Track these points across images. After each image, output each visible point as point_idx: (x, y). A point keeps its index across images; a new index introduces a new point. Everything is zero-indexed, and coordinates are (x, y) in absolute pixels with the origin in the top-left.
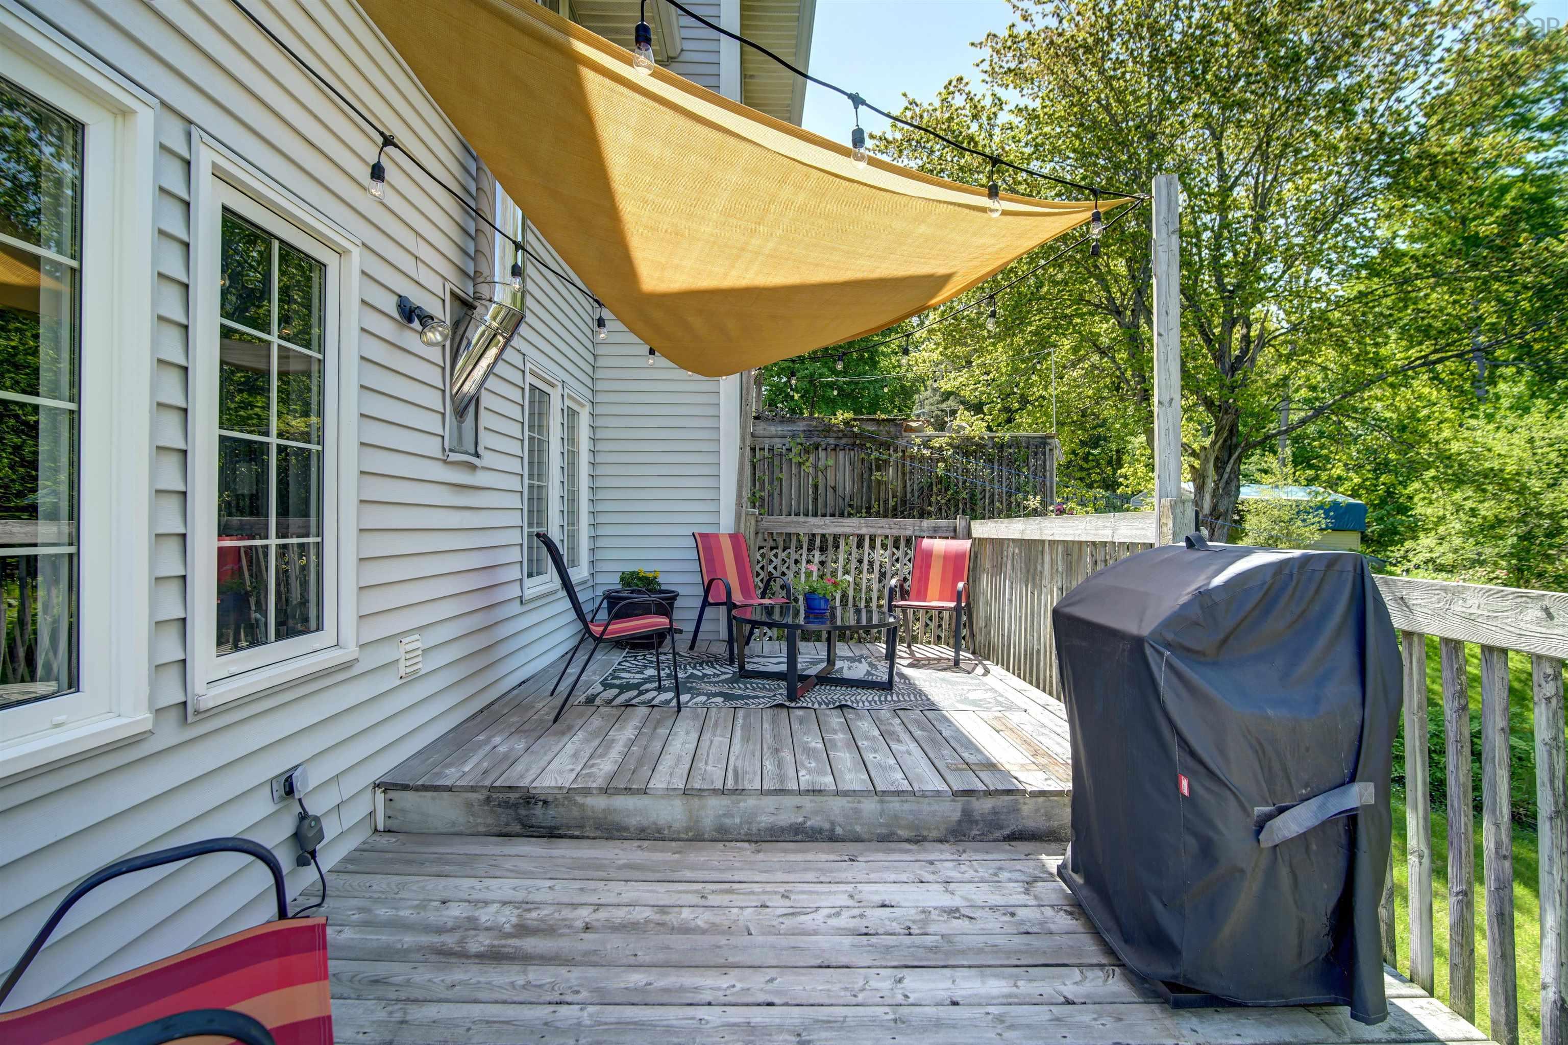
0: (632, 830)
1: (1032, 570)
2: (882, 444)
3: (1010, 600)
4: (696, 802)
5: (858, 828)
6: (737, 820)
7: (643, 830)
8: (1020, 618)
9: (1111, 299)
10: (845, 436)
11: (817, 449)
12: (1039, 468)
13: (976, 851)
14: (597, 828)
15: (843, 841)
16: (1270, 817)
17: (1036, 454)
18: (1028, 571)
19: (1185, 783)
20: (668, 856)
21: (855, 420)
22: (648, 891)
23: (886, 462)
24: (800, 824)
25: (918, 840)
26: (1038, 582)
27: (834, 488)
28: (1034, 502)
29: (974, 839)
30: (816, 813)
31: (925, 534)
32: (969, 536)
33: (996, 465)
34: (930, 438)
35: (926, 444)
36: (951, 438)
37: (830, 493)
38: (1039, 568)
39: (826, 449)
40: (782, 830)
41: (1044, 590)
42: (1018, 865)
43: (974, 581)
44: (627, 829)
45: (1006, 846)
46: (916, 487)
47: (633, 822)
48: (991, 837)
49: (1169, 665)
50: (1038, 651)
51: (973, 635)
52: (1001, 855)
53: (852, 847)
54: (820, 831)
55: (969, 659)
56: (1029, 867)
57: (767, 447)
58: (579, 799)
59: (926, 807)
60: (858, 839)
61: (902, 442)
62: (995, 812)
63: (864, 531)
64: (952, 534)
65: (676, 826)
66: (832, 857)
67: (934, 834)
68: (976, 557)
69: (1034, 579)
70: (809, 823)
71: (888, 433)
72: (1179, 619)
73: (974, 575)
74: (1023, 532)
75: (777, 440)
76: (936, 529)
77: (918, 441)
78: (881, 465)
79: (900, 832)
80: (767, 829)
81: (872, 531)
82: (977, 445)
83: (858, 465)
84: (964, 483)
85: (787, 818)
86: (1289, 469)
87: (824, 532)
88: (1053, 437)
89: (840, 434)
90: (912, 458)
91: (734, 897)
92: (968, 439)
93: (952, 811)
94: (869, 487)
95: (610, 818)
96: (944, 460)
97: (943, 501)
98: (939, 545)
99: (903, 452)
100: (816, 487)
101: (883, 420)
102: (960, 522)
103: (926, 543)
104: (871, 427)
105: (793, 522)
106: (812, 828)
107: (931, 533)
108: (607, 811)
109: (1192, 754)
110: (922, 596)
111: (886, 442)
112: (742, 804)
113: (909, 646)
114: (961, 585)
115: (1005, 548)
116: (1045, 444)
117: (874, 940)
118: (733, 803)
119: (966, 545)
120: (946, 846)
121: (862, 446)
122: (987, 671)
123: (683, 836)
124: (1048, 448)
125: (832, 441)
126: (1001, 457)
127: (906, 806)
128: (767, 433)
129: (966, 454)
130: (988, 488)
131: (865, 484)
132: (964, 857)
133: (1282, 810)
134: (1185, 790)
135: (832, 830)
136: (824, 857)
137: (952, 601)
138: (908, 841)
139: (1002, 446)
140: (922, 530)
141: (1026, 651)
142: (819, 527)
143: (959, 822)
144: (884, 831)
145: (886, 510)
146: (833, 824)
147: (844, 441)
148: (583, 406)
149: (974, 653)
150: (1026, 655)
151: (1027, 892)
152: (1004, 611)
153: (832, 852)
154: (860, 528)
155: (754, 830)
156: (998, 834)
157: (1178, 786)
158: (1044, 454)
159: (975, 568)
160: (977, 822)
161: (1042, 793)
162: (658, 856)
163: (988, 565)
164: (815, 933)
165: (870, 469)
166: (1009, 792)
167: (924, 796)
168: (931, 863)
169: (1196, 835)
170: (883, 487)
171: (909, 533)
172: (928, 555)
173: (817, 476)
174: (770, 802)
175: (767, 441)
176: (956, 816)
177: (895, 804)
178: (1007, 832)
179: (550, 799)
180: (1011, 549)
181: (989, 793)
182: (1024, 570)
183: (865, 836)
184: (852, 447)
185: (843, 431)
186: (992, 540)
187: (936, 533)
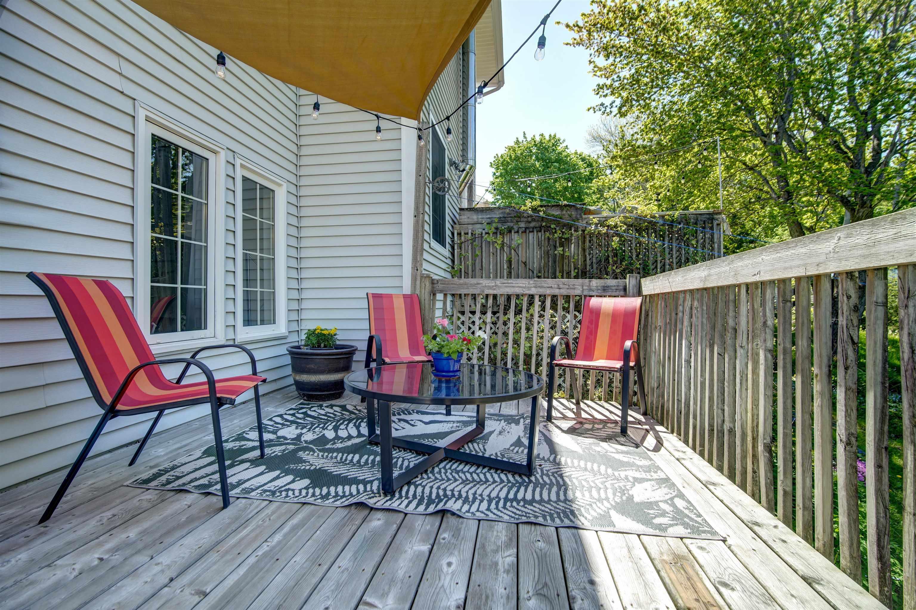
1: (719, 326)
2: (564, 225)
3: (688, 362)
8: (703, 384)
9: (756, 126)
10: (533, 220)
11: (510, 232)
12: (707, 241)
17: (704, 228)
18: (713, 328)
21: (541, 206)
23: (568, 240)
26: (729, 341)
27: (525, 263)
31: (593, 294)
32: (639, 293)
33: (667, 239)
34: (607, 218)
35: (602, 223)
36: (625, 217)
37: (522, 268)
38: (731, 322)
39: (518, 232)
41: (740, 351)
43: (645, 340)
46: (594, 261)
50: (732, 431)
51: (644, 395)
55: (640, 423)
57: (470, 231)
61: (581, 224)
63: (533, 291)
64: (622, 293)
68: (647, 315)
69: (722, 337)
71: (570, 216)
73: (646, 333)
74: (706, 279)
75: (478, 226)
76: (605, 289)
77: (595, 221)
78: (565, 242)
81: (542, 291)
82: (650, 222)
83: (545, 243)
84: (637, 256)
87: (495, 292)
88: (720, 213)
89: (530, 219)
90: (591, 235)
92: (641, 217)
94: (555, 262)
96: (618, 235)
97: (618, 271)
98: (608, 304)
99: (583, 231)
100: (510, 262)
101: (566, 206)
102: (630, 281)
103: (594, 302)
104: (556, 212)
107: (600, 292)
110: (589, 355)
111: (568, 224)
113: (578, 404)
114: (628, 344)
115: (681, 301)
116: (713, 219)
119: (637, 302)
121: (547, 228)
122: (660, 443)
124: (715, 223)
125: (522, 225)
126: (671, 233)
128: (470, 221)
129: (639, 231)
130: (659, 259)
131: (550, 257)
137: (619, 360)
139: (672, 223)
140: (591, 290)
141: (711, 426)
142: (490, 288)
147: (533, 224)
148: (280, 185)
149: (645, 414)
152: (680, 373)
154: (529, 288)
158: (712, 228)
159: (646, 326)
163: (660, 322)
165: (555, 246)
170: (566, 261)
171: (578, 292)
172: (596, 313)
173: (510, 253)
175: (470, 227)
180: (688, 303)
182: (707, 327)
184: (540, 229)
185: (531, 216)
186: (665, 296)
187: (605, 292)
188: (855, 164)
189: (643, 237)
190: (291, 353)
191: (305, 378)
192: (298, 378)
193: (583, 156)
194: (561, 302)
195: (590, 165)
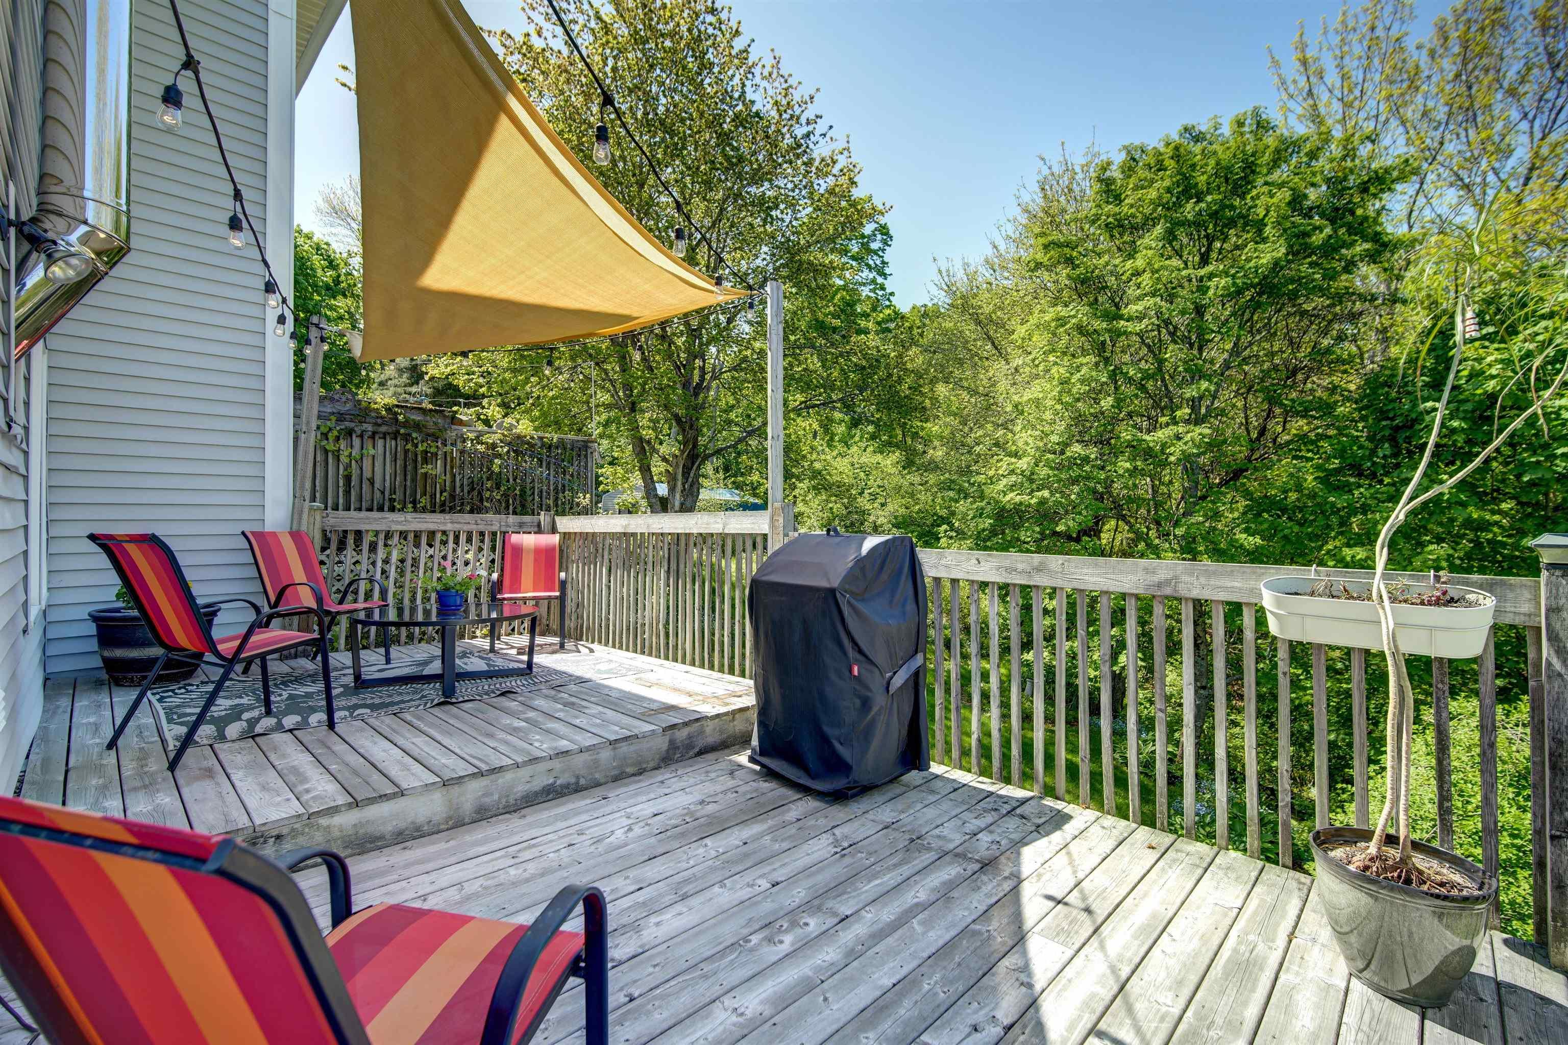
0: (387, 837)
2: (429, 435)
4: (455, 790)
5: (597, 776)
6: (496, 797)
7: (400, 833)
10: (389, 423)
11: (350, 435)
12: (582, 469)
13: (685, 767)
14: (346, 847)
15: (586, 789)
16: (891, 678)
17: (579, 456)
18: (629, 559)
19: (856, 669)
20: (443, 846)
21: (396, 406)
22: (460, 870)
23: (434, 455)
24: (552, 784)
25: (641, 772)
27: (371, 480)
28: (584, 500)
29: (677, 761)
30: (563, 771)
31: (513, 530)
32: (554, 530)
33: (544, 463)
34: (481, 434)
35: (478, 440)
36: (503, 434)
37: (366, 486)
39: (361, 436)
40: (536, 794)
42: (717, 767)
44: (381, 837)
45: (699, 759)
47: (388, 828)
48: (687, 756)
49: (849, 602)
52: (701, 763)
53: (599, 791)
54: (567, 786)
56: (723, 765)
58: (324, 821)
59: (644, 745)
60: (598, 785)
61: (452, 436)
62: (690, 737)
64: (538, 529)
65: (437, 819)
66: (588, 801)
67: (651, 765)
68: (567, 553)
69: (637, 565)
70: (558, 782)
71: (435, 424)
72: (850, 577)
76: (521, 525)
77: (469, 435)
78: (427, 458)
79: (628, 770)
80: (523, 798)
82: (528, 443)
83: (401, 456)
84: (514, 480)
85: (538, 784)
86: (721, 475)
88: (593, 442)
89: (379, 421)
90: (463, 452)
91: (540, 848)
92: (519, 437)
93: (662, 743)
94: (414, 480)
95: (362, 831)
96: (499, 456)
97: (498, 497)
98: (529, 540)
99: (453, 445)
100: (348, 478)
101: (431, 410)
102: (544, 518)
103: (515, 538)
104: (417, 417)
105: (368, 518)
106: (561, 786)
107: (518, 529)
108: (360, 824)
109: (860, 651)
110: (516, 588)
111: (434, 434)
112: (500, 781)
115: (599, 540)
116: (587, 447)
117: (669, 833)
118: (492, 781)
119: (555, 539)
120: (662, 770)
121: (407, 438)
123: (442, 827)
124: (589, 451)
126: (549, 457)
127: (632, 748)
129: (520, 452)
130: (537, 485)
131: (409, 477)
132: (679, 773)
133: (895, 673)
134: (856, 672)
135: (577, 783)
136: (583, 803)
137: (551, 591)
138: (634, 775)
139: (550, 447)
140: (508, 526)
143: (668, 751)
144: (616, 772)
145: (433, 505)
146: (578, 777)
147: (385, 429)
150: (628, 629)
151: (733, 778)
153: (584, 798)
155: (512, 802)
156: (691, 753)
157: (851, 671)
158: (586, 456)
160: (678, 748)
161: (718, 716)
162: (432, 849)
164: (626, 845)
165: (415, 461)
166: (697, 720)
167: (644, 737)
168: (662, 782)
169: (859, 697)
170: (429, 481)
172: (518, 550)
173: (349, 466)
174: (525, 773)
176: (665, 746)
177: (624, 748)
178: (697, 750)
179: (285, 831)
181: (686, 724)
183: (603, 781)
184: (395, 436)
185: (382, 417)
186: (584, 536)
187: (521, 528)
188: (685, 386)
189: (526, 462)
190: (95, 618)
191: (119, 653)
192: (107, 654)
193: (315, 239)
194: (463, 538)
195: (332, 264)
